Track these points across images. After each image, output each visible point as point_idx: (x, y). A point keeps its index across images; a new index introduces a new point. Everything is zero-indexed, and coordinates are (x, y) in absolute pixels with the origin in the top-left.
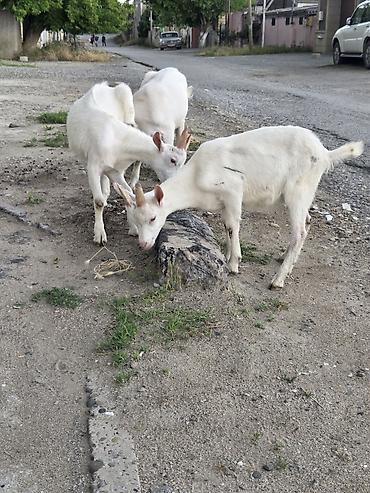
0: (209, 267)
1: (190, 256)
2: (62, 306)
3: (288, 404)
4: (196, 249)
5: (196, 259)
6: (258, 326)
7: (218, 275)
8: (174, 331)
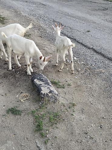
0: (55, 97)
1: (50, 95)
2: (17, 115)
3: (89, 142)
4: (51, 92)
5: (51, 95)
6: (72, 115)
7: (58, 99)
8: (52, 121)
